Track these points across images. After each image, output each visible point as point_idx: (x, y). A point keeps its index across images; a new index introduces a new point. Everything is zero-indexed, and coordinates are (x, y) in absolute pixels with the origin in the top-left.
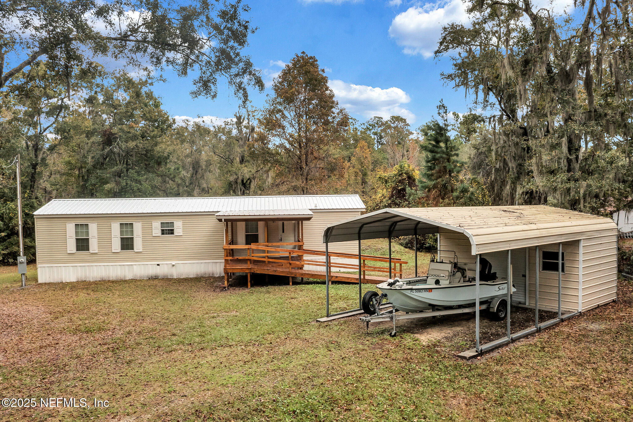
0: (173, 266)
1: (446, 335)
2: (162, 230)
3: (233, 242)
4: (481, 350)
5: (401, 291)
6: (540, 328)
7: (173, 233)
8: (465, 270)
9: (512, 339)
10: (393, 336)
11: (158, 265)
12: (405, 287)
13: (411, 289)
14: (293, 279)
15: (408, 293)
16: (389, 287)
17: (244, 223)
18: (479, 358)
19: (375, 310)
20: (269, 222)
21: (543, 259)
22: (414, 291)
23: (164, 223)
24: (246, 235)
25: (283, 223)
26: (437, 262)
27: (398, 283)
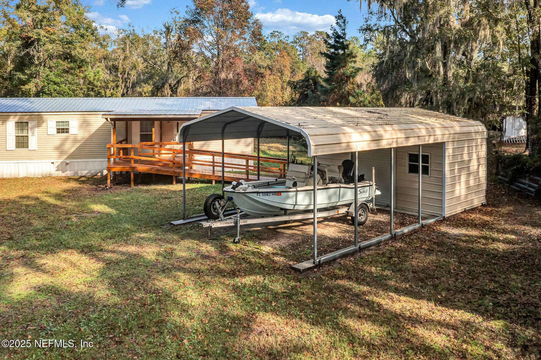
0: (67, 164)
1: (294, 242)
2: (58, 129)
3: (126, 140)
4: (319, 261)
5: (246, 194)
6: (395, 235)
7: (68, 132)
8: (325, 172)
9: (359, 247)
10: (236, 243)
11: (53, 163)
12: (250, 190)
13: (258, 193)
14: (176, 178)
15: (254, 196)
16: (232, 190)
17: (138, 123)
18: (316, 270)
19: (218, 214)
20: (163, 122)
21: (410, 161)
22: (261, 194)
23: (59, 122)
24: (141, 134)
25: (178, 123)
26: (297, 163)
27: (241, 186)
